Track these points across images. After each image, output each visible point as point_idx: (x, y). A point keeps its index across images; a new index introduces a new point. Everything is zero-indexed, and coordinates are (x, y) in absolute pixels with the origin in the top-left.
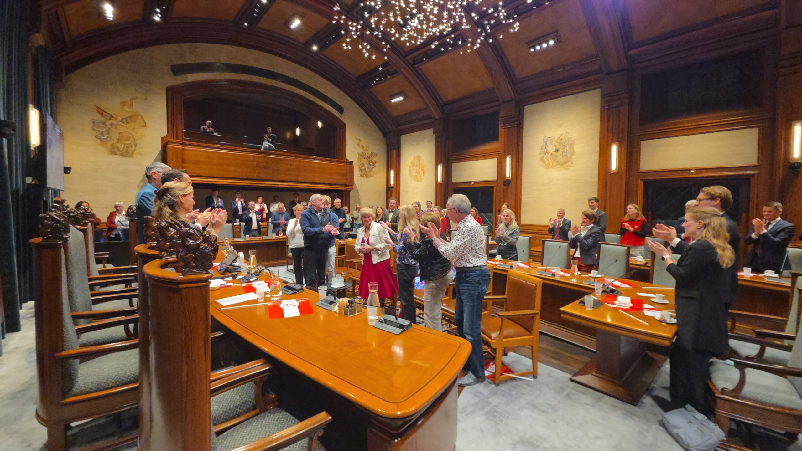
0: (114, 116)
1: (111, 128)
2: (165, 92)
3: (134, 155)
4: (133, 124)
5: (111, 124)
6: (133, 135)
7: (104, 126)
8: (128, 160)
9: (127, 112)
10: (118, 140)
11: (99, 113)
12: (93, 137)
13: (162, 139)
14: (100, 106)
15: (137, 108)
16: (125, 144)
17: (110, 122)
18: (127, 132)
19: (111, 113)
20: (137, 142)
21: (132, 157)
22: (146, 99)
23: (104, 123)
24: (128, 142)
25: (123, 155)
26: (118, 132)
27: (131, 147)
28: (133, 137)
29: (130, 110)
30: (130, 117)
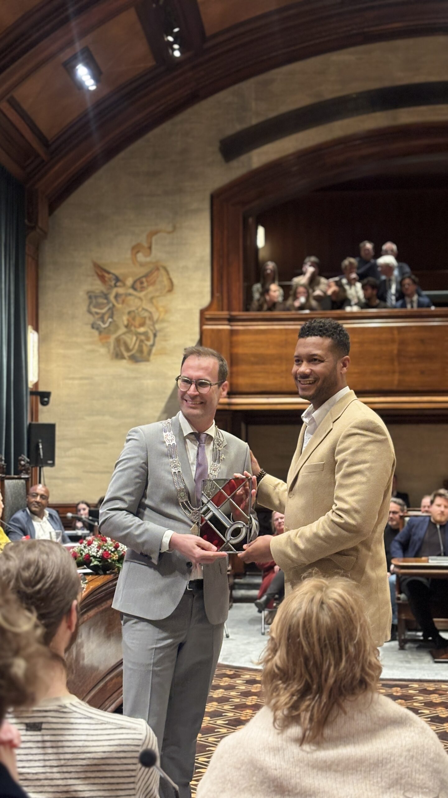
0: (121, 277)
1: (115, 304)
2: (206, 205)
3: (152, 357)
4: (151, 289)
5: (117, 296)
6: (150, 313)
7: (105, 301)
8: (143, 367)
9: (142, 265)
10: (127, 326)
11: (99, 275)
12: (88, 328)
13: (202, 312)
14: (101, 262)
15: (158, 254)
16: (138, 334)
17: (114, 291)
18: (140, 309)
19: (116, 272)
20: (157, 327)
21: (147, 360)
22: (175, 228)
23: (106, 296)
24: (142, 330)
25: (134, 359)
26: (127, 311)
27: (148, 339)
28: (151, 318)
29: (148, 259)
30: (146, 276)
